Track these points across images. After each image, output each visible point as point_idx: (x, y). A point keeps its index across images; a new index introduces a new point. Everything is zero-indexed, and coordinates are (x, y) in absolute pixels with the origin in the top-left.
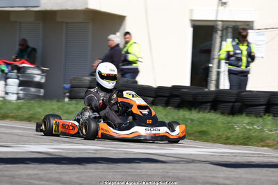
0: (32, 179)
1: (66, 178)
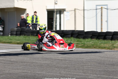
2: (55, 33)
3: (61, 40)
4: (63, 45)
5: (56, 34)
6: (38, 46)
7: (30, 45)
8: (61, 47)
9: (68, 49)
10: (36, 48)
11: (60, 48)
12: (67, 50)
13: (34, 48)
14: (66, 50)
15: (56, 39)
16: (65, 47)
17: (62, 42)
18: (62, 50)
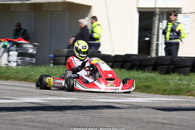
0: (27, 122)
1: (51, 120)
2: (98, 59)
3: (110, 72)
4: (113, 81)
5: (101, 61)
6: (66, 82)
7: (52, 79)
8: (108, 84)
9: (122, 89)
10: (63, 84)
11: (107, 87)
12: (120, 91)
13: (60, 84)
14: (117, 91)
15: (101, 70)
16: (117, 86)
17: (110, 76)
18: (110, 91)
